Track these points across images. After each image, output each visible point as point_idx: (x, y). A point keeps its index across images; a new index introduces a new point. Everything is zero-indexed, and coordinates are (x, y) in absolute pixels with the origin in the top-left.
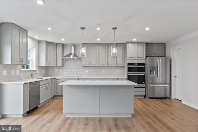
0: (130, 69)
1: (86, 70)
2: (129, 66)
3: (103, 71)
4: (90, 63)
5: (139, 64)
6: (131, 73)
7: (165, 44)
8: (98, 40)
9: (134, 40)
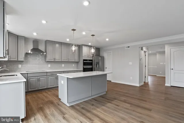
0: (84, 64)
1: (49, 65)
2: (84, 62)
3: (63, 65)
4: (55, 59)
5: (90, 60)
6: (85, 67)
7: (99, 48)
8: (68, 40)
9: (90, 44)
